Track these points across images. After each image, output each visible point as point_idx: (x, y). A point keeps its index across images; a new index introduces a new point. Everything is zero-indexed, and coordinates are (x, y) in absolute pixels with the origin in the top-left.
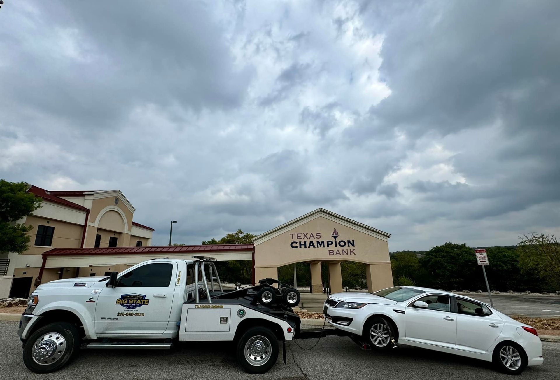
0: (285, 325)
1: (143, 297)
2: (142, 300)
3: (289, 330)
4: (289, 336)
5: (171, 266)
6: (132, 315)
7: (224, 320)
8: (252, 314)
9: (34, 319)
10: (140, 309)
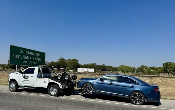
0: (60, 84)
1: (28, 76)
2: (28, 77)
3: (61, 86)
4: (61, 87)
5: (34, 68)
6: (26, 80)
7: (45, 82)
8: (51, 81)
9: (9, 80)
10: (28, 79)
